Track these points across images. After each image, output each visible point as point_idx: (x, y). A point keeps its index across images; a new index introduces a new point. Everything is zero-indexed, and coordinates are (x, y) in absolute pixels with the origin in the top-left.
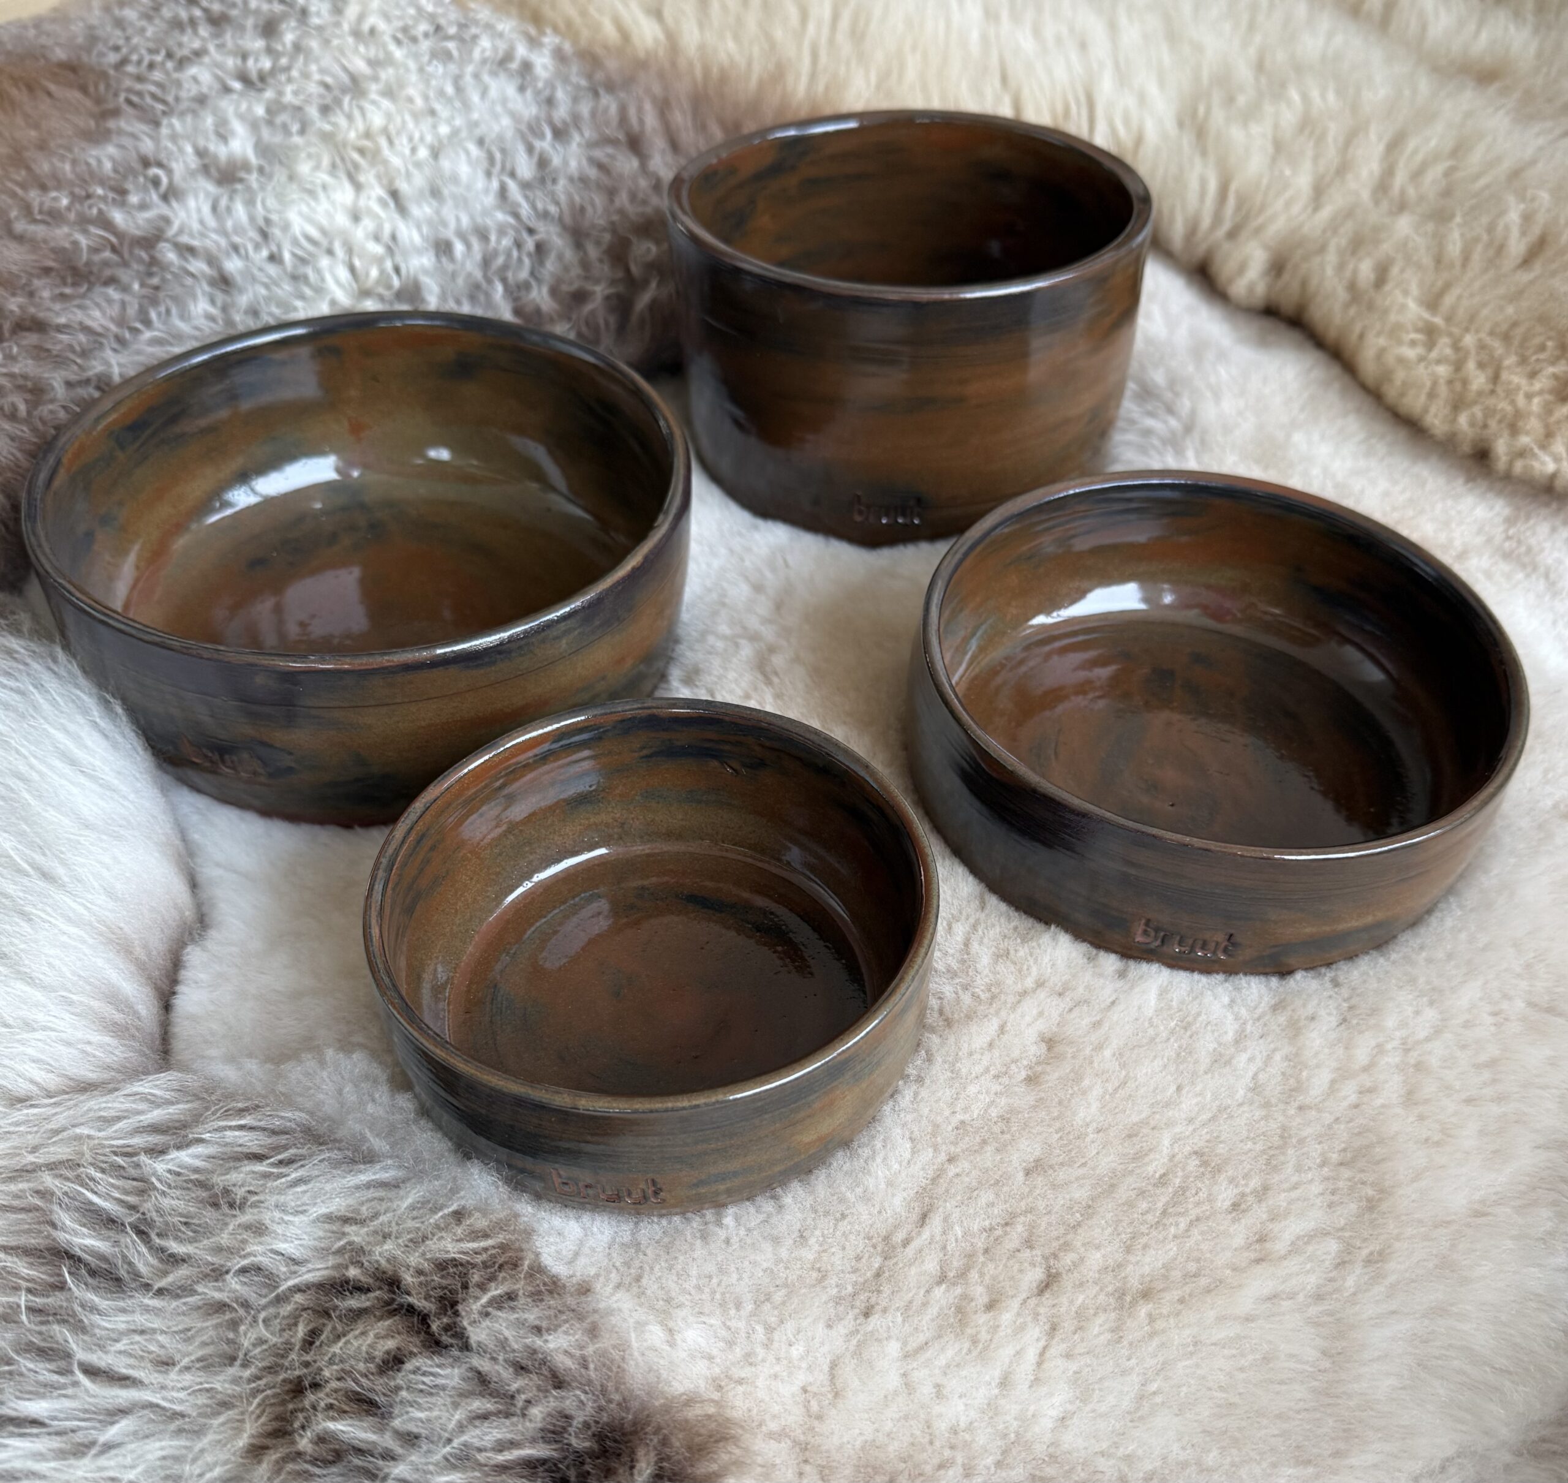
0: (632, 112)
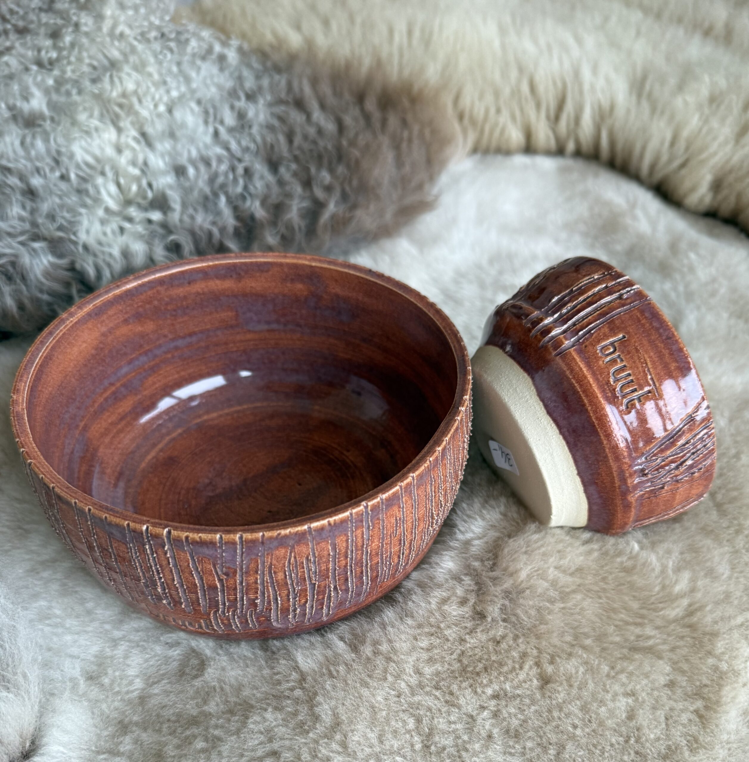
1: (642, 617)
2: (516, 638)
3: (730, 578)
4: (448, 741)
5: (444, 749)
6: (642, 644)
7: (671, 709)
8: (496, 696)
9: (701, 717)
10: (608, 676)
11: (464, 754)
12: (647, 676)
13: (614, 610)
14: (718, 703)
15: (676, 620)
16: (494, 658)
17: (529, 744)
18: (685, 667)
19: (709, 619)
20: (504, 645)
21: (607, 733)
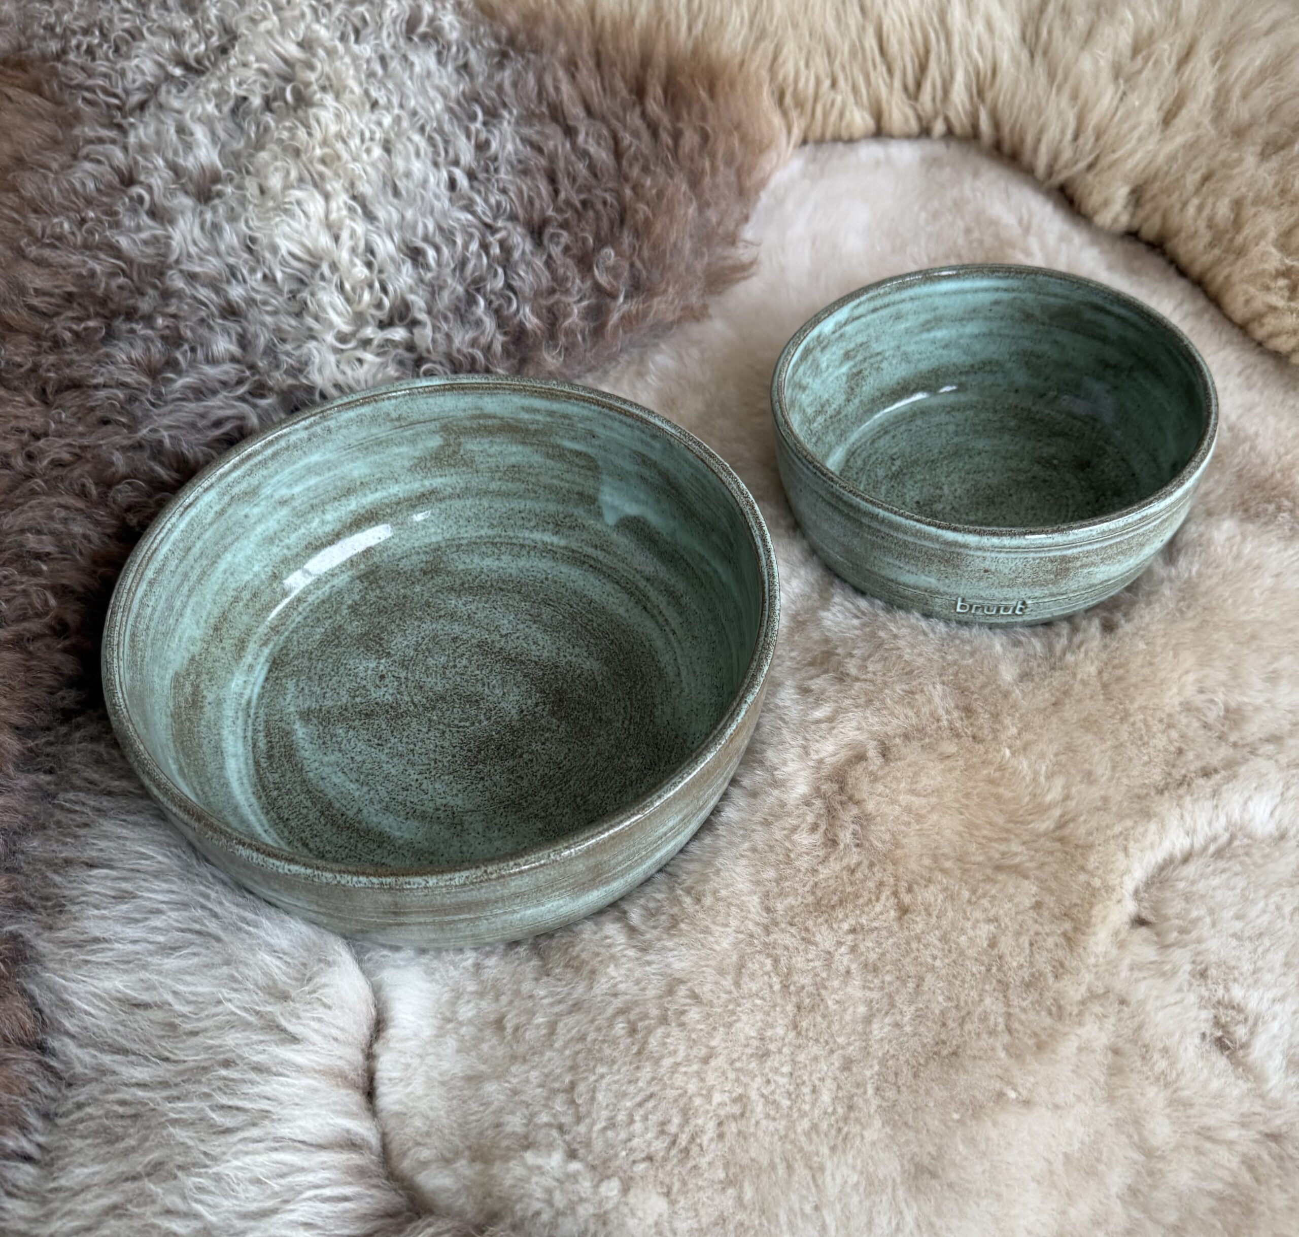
0: (548, 81)
1: (1008, 831)
2: (871, 865)
3: (1110, 780)
4: (806, 980)
5: (803, 988)
6: (1007, 862)
7: (1037, 934)
8: (853, 931)
9: (1069, 940)
10: (969, 901)
11: (823, 992)
12: (1010, 899)
13: (977, 827)
14: (1088, 924)
15: (1045, 834)
16: (849, 889)
17: (888, 978)
18: (1054, 885)
19: (1082, 831)
20: (859, 875)
21: (968, 963)
